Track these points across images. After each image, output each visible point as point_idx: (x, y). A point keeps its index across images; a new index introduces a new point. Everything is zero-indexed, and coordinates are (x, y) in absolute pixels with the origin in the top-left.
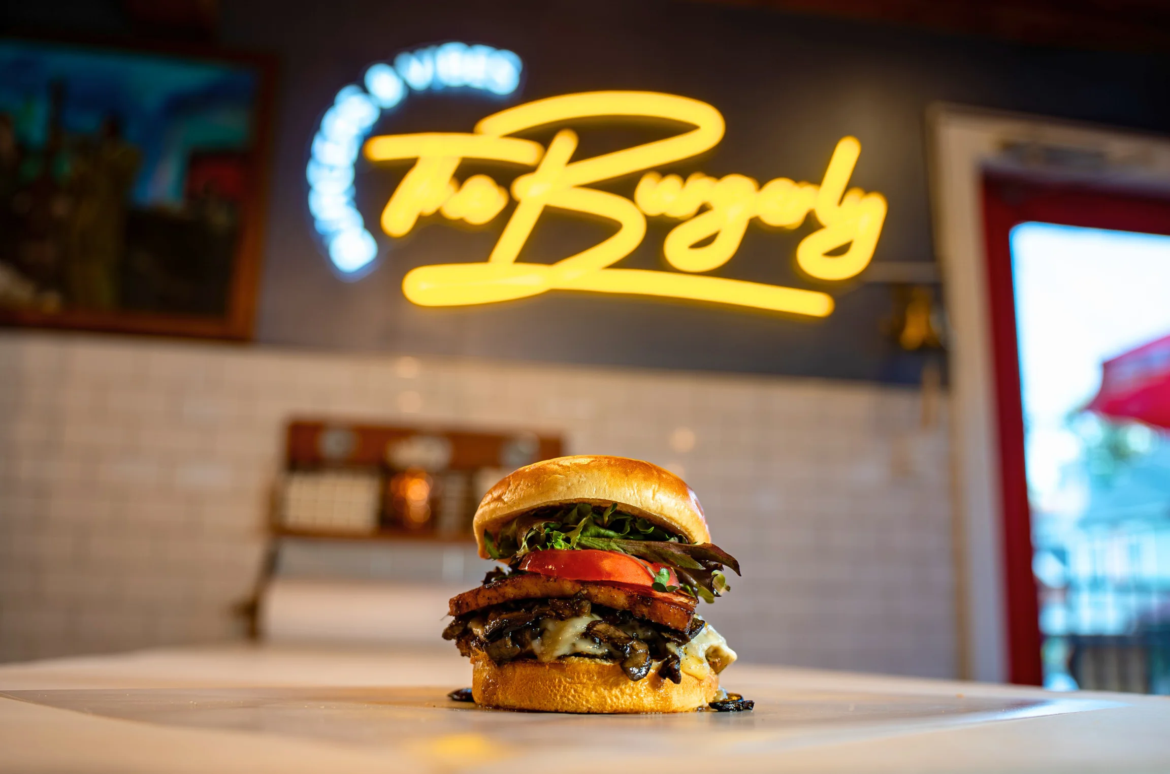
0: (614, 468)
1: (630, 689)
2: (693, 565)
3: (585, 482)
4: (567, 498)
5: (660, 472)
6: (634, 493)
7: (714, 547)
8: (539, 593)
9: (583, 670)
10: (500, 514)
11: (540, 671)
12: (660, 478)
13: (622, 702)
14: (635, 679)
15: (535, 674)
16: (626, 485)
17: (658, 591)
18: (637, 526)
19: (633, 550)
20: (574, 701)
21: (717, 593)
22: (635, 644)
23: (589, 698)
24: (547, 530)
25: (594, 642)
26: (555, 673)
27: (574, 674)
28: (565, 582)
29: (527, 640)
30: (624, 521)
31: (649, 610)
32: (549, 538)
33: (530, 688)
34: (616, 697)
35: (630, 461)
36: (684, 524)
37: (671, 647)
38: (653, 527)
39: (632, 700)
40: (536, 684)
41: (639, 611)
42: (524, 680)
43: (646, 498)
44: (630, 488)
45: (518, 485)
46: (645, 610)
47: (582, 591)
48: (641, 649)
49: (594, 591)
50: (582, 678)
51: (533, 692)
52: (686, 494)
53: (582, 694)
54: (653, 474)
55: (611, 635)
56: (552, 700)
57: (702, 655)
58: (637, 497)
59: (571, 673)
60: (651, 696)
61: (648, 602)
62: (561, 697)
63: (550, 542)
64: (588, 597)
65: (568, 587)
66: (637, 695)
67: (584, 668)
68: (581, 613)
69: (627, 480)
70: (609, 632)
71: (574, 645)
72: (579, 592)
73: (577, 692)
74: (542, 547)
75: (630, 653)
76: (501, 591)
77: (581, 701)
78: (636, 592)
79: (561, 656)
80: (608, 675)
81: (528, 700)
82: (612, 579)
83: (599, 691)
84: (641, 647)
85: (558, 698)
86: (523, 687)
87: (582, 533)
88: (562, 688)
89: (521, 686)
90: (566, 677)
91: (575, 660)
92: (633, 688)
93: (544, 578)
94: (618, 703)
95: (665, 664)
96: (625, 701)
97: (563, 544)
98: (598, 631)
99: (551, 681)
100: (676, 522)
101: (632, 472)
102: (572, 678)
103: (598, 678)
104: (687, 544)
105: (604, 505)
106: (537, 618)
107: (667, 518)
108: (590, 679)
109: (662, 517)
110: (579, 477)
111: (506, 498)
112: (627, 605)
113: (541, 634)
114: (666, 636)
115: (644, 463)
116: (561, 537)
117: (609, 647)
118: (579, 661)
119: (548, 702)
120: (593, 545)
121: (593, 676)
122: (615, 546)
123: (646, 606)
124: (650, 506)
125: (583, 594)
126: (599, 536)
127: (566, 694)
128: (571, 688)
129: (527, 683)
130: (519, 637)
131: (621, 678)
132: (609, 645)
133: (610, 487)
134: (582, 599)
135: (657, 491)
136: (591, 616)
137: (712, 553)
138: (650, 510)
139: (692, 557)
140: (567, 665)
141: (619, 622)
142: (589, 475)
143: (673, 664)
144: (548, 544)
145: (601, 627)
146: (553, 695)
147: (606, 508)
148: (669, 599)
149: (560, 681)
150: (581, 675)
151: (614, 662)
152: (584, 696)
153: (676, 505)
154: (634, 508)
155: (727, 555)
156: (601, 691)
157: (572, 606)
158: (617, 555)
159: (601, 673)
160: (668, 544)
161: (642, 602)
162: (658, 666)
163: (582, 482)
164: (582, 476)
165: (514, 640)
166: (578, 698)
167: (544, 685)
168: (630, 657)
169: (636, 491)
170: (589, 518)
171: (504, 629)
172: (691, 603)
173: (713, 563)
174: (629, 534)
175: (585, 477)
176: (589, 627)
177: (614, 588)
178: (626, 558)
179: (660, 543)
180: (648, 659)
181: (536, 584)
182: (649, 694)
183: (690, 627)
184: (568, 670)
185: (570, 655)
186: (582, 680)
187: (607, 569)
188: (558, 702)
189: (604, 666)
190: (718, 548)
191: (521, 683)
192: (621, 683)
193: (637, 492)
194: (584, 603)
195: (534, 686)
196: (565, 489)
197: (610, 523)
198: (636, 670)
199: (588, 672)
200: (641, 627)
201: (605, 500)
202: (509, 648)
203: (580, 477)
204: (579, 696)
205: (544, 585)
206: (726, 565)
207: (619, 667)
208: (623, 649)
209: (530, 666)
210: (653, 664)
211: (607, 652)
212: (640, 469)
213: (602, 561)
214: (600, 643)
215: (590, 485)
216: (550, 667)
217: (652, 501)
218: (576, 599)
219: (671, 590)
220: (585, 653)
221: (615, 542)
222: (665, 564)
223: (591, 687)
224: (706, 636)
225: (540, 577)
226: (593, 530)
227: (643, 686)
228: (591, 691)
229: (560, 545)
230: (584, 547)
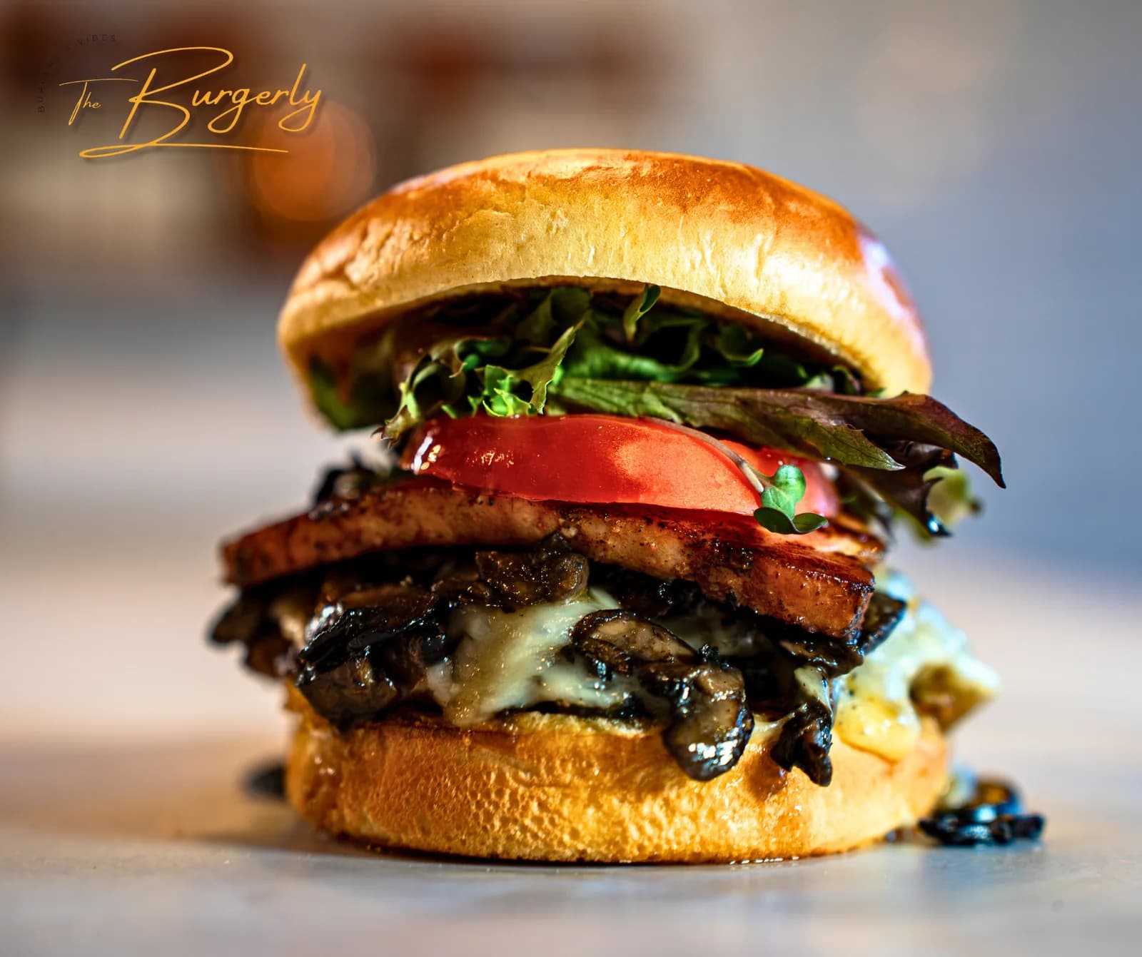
0: (647, 189)
1: (691, 800)
2: (869, 457)
3: (565, 230)
4: (516, 277)
5: (780, 193)
6: (704, 259)
7: (930, 405)
8: (449, 535)
9: (563, 750)
10: (339, 316)
11: (452, 750)
12: (780, 212)
13: (671, 835)
14: (704, 773)
15: (436, 757)
16: (681, 238)
17: (772, 530)
18: (719, 344)
19: (706, 414)
20: (540, 834)
21: (940, 527)
22: (705, 678)
23: (580, 827)
24: (472, 359)
25: (593, 672)
26: (488, 757)
27: (539, 761)
28: (517, 505)
29: (416, 666)
30: (685, 330)
31: (744, 583)
32: (474, 383)
33: (424, 796)
34: (654, 822)
35: (697, 167)
36: (847, 341)
37: (810, 681)
38: (760, 352)
39: (698, 829)
40: (439, 784)
41: (718, 584)
42: (408, 774)
43: (737, 273)
44: (694, 246)
45: (388, 236)
46: (733, 581)
47: (564, 531)
48: (723, 691)
49: (595, 529)
50: (560, 771)
51: (431, 806)
52: (854, 254)
53: (561, 816)
54: (759, 203)
55: (641, 652)
56: (479, 830)
57: (898, 693)
58: (713, 270)
59: (530, 757)
60: (749, 816)
61: (742, 560)
62: (505, 821)
63: (477, 394)
64: (580, 547)
65: (525, 517)
66: (712, 813)
67: (565, 745)
68: (558, 594)
69: (686, 223)
70: (634, 642)
71: (538, 680)
72: (555, 532)
73: (548, 810)
74: (454, 407)
75: (691, 704)
76: (350, 525)
77: (558, 833)
78: (709, 531)
79: (505, 710)
80: (630, 761)
81: (417, 829)
82: (642, 499)
83: (605, 808)
84: (722, 685)
85: (497, 824)
86: (404, 792)
87: (566, 366)
88: (507, 797)
89: (399, 789)
90: (516, 767)
91: (541, 721)
92: (700, 797)
93: (461, 495)
94: (659, 837)
95: (790, 729)
96: (677, 834)
97: (510, 401)
98: (604, 642)
99: (476, 777)
100: (823, 334)
101: (698, 199)
102: (534, 771)
103: (604, 770)
104: (855, 394)
105: (624, 291)
106: (440, 605)
107: (801, 325)
108: (582, 774)
109: (785, 322)
110: (548, 216)
111: (357, 272)
112: (687, 568)
113: (453, 648)
114: (794, 650)
115: (735, 172)
116: (506, 383)
117: (631, 684)
118: (551, 723)
119: (469, 834)
120: (596, 400)
121: (590, 765)
122: (656, 405)
123: (738, 572)
124: (749, 295)
125: (565, 537)
126: (612, 374)
127: (517, 815)
128: (531, 797)
129: (416, 781)
130: (394, 657)
131: (668, 771)
132: (634, 679)
133: (634, 243)
134: (565, 553)
135: (769, 253)
136: (588, 596)
137: (926, 421)
138: (749, 306)
139: (868, 434)
140: (518, 737)
141: (665, 613)
142: (577, 209)
143: (811, 731)
144: (471, 400)
145: (614, 630)
146: (482, 818)
147: (631, 298)
148: (804, 547)
149: (501, 778)
150: (558, 763)
151: (646, 727)
152: (564, 819)
153: (825, 286)
154: (706, 300)
155: (967, 426)
156: (611, 807)
157: (535, 571)
158: (660, 432)
159: (612, 757)
160: (801, 397)
161: (727, 560)
162: (769, 734)
163: (558, 229)
164: (559, 212)
165: (380, 666)
166: (550, 827)
167: (458, 789)
168: (690, 714)
169: (708, 253)
170: (586, 326)
171: (349, 638)
172: (867, 554)
173: (927, 449)
174: (698, 366)
175: (566, 215)
176: (581, 632)
177: (649, 522)
178: (685, 439)
179: (779, 394)
180: (741, 717)
181: (440, 511)
182: (746, 810)
183: (863, 624)
184: (522, 749)
185: (529, 709)
186: (559, 776)
187: (630, 472)
188: (497, 837)
189: (618, 741)
190: (943, 408)
191: (398, 780)
192: (668, 784)
193: (713, 256)
194: (567, 563)
195: (434, 791)
196: (511, 251)
197: (643, 339)
198: (707, 751)
199: (576, 754)
200: (726, 624)
201: (622, 280)
202: (365, 688)
203: (553, 215)
204: (552, 821)
205: (463, 514)
206: (963, 454)
207: (658, 742)
208: (671, 694)
209: (421, 736)
210: (756, 729)
211: (628, 699)
212: (724, 189)
213: (616, 448)
214: (609, 676)
215: (579, 240)
216: (474, 741)
217: (753, 282)
218: (547, 551)
219: (810, 523)
220: (567, 705)
221: (656, 392)
222: (792, 451)
223: (584, 795)
224: (910, 637)
225: (452, 493)
226: (596, 358)
227: (728, 790)
228: (586, 806)
229: (505, 405)
230: (573, 408)
